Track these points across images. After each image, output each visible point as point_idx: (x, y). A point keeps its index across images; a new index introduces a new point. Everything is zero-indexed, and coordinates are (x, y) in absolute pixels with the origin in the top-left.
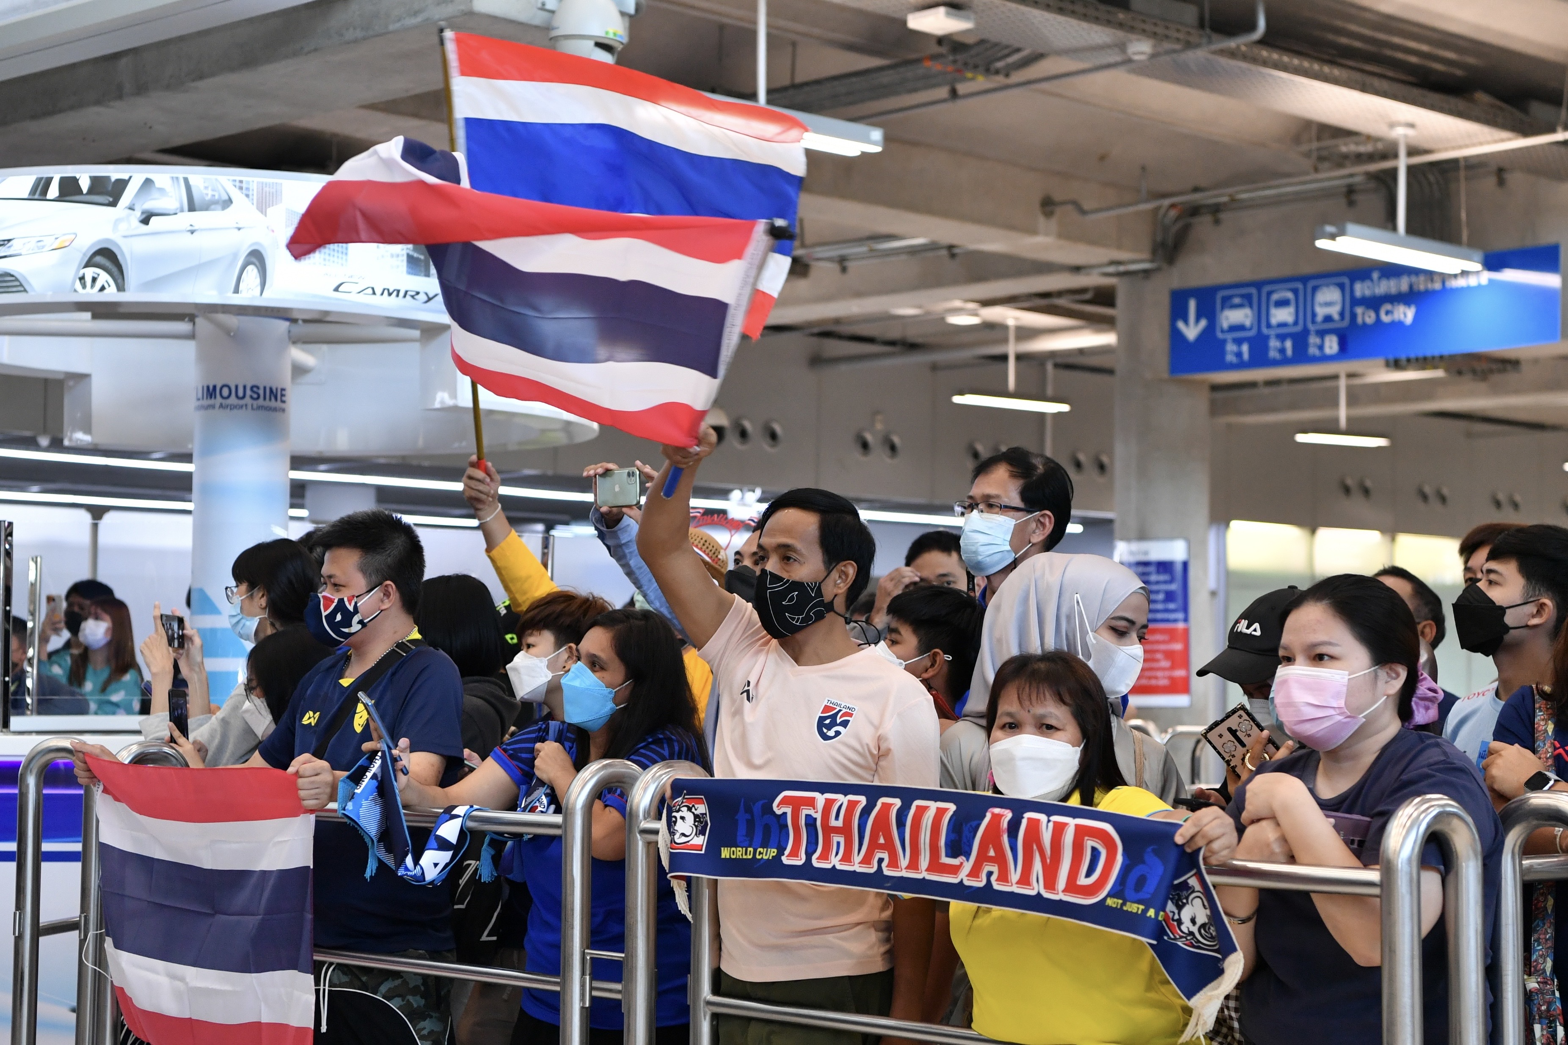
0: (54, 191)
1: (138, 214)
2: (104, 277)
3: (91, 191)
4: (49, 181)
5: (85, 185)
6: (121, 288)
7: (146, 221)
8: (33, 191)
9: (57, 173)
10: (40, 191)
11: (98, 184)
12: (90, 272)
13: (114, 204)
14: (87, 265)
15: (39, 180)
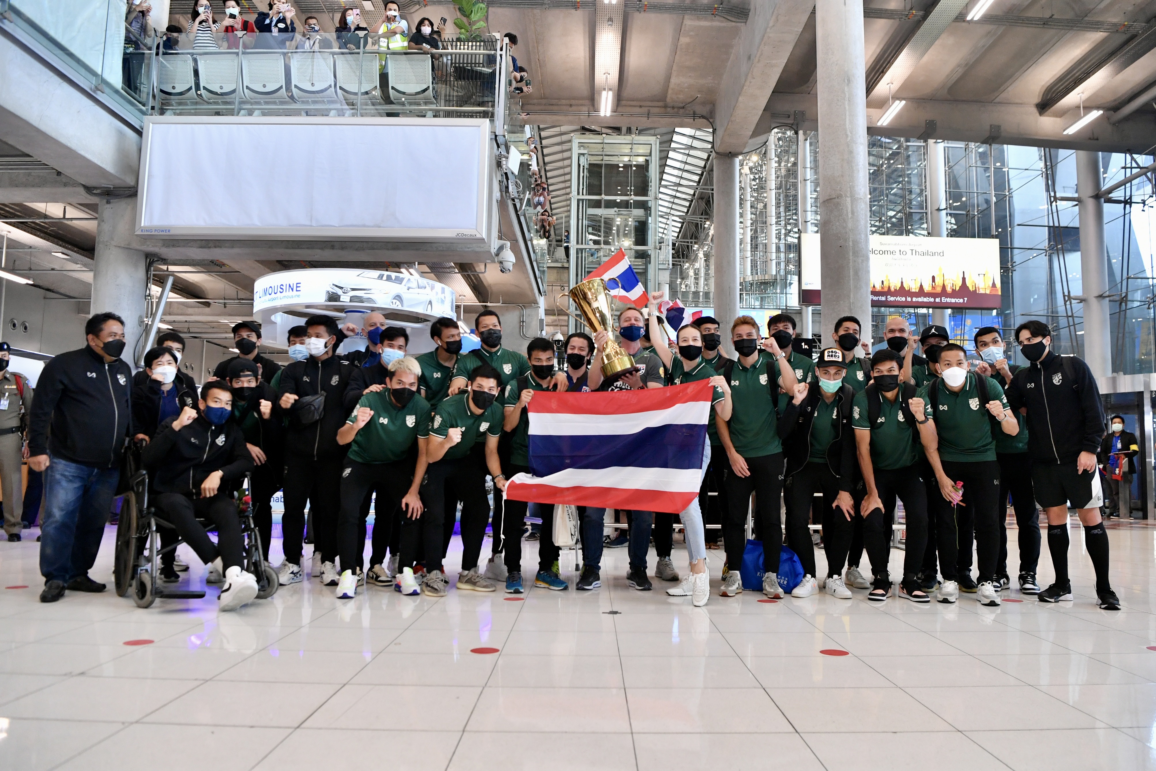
0: (385, 278)
1: (406, 287)
2: (398, 303)
3: (395, 279)
4: (383, 275)
5: (393, 278)
6: (402, 306)
7: (408, 289)
8: (379, 277)
9: (386, 273)
10: (381, 277)
11: (397, 278)
12: (394, 301)
13: (401, 284)
14: (394, 299)
15: (380, 275)
